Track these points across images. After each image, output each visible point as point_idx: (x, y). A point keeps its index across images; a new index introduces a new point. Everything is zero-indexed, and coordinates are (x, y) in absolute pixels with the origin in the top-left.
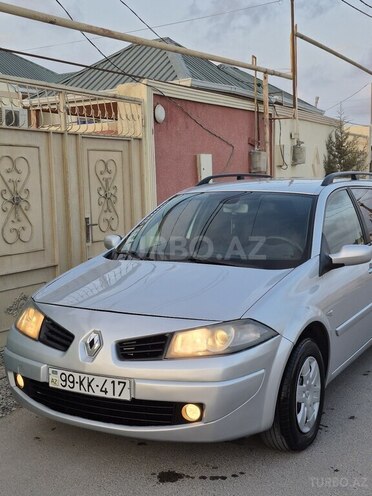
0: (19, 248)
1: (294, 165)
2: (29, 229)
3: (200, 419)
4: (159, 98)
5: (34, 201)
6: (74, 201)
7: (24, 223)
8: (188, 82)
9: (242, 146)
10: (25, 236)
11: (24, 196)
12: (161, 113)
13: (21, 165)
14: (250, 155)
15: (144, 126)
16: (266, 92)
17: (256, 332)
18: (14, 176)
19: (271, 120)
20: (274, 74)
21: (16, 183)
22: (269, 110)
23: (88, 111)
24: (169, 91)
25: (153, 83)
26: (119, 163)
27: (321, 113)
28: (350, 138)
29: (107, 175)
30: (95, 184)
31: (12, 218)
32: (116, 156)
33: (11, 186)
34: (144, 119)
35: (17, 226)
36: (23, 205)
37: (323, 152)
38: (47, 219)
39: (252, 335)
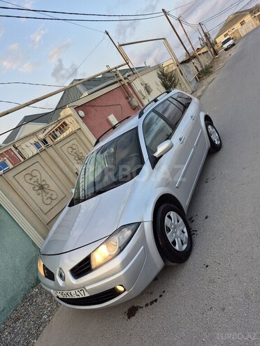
0: (54, 203)
1: (149, 94)
2: (54, 193)
3: (125, 290)
4: (77, 108)
5: (49, 182)
6: (66, 170)
7: (51, 192)
8: (86, 94)
9: (124, 102)
10: (54, 197)
11: (43, 183)
12: (82, 113)
13: (35, 173)
14: (129, 103)
15: (78, 123)
16: (120, 75)
17: (128, 229)
18: (35, 179)
19: (129, 84)
20: (119, 67)
21: (37, 181)
22: (126, 81)
23: (60, 129)
24: (79, 103)
25: (71, 104)
26: (77, 144)
27: (149, 67)
28: (165, 69)
29: (75, 151)
30: (72, 158)
31: (44, 194)
32: (74, 141)
33: (36, 184)
34: (76, 120)
35: (48, 196)
36: (46, 187)
37: (159, 81)
38: (60, 185)
39: (128, 233)
